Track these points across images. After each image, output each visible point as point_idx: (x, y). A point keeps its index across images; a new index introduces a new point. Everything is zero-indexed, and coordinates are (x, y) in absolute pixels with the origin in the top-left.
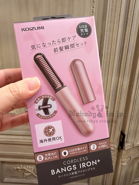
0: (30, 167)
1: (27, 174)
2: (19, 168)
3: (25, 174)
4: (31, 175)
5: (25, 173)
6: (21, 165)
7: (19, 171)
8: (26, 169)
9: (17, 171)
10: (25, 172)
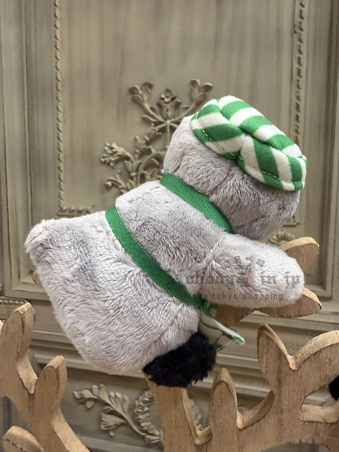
0: (119, 395)
1: (112, 420)
2: (87, 394)
3: (103, 419)
4: (122, 424)
5: (103, 414)
6: (95, 387)
7: (89, 405)
8: (108, 401)
9: (81, 407)
10: (105, 412)
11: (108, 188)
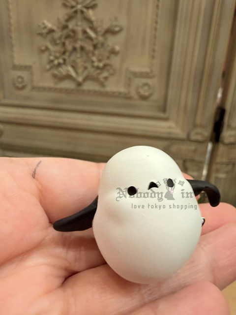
11: (42, 51)
